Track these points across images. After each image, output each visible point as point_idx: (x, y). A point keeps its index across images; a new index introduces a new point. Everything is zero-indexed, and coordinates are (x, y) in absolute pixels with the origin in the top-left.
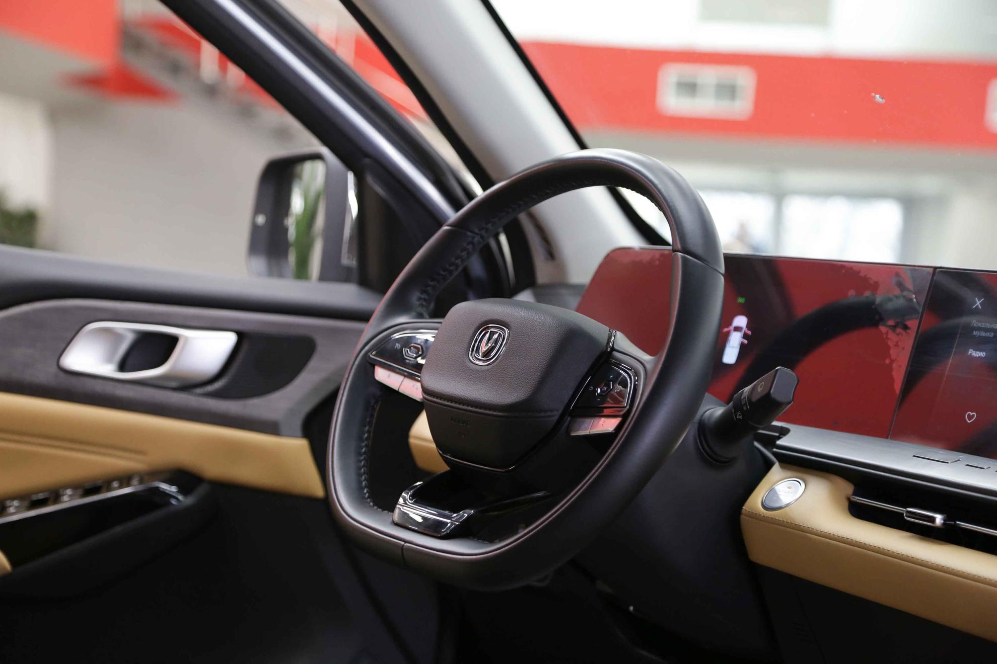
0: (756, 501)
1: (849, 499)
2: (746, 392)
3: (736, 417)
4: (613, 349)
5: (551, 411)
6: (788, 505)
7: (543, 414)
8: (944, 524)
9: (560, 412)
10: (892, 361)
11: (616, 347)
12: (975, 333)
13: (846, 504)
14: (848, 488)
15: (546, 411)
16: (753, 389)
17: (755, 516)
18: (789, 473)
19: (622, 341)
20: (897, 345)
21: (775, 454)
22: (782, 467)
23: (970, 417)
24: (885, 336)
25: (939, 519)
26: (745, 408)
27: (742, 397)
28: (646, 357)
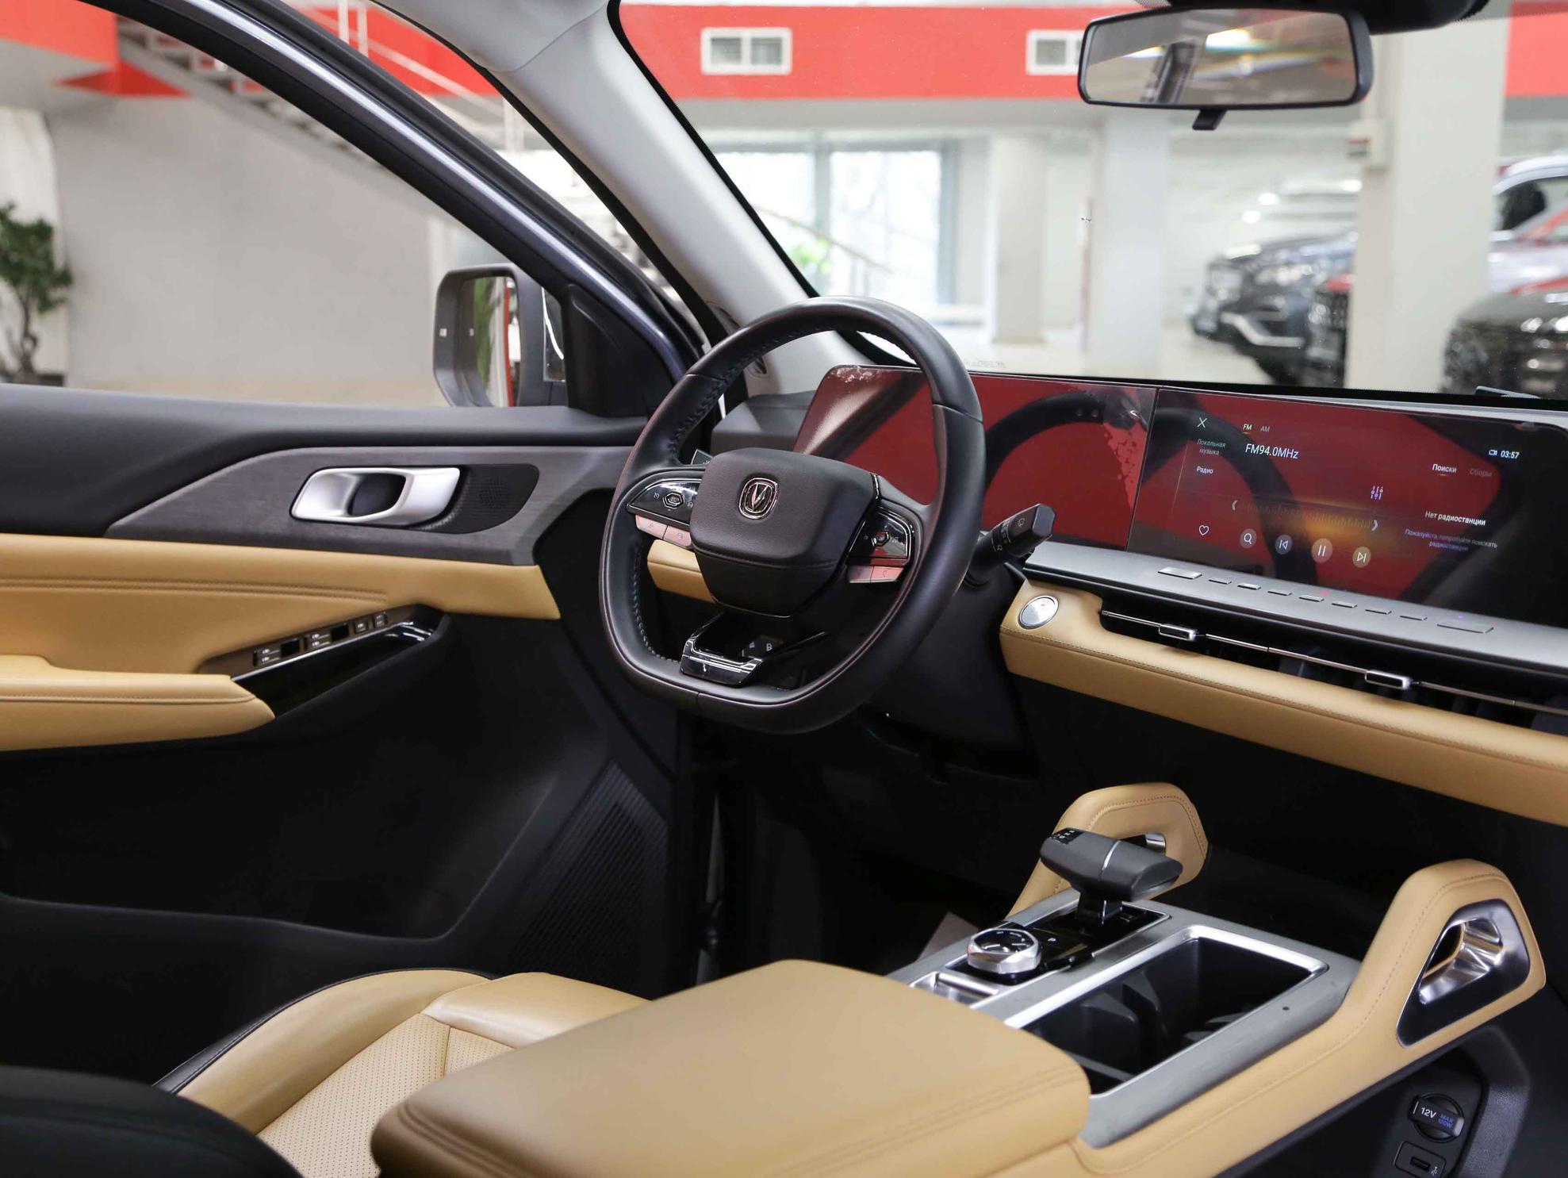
0: (1012, 619)
1: (1100, 613)
2: (1006, 526)
3: (996, 548)
4: (881, 497)
5: (830, 561)
6: (1044, 623)
7: (822, 565)
8: (1196, 638)
9: (837, 562)
10: (1124, 477)
11: (883, 495)
12: (1201, 451)
13: (1098, 618)
14: (1097, 603)
15: (824, 562)
16: (1014, 522)
17: (1015, 635)
18: (1040, 591)
19: (888, 489)
20: (1127, 462)
21: (1025, 573)
22: (1032, 584)
23: (1204, 530)
24: (1115, 453)
25: (1192, 634)
26: (1005, 542)
27: (1002, 531)
28: (920, 508)
